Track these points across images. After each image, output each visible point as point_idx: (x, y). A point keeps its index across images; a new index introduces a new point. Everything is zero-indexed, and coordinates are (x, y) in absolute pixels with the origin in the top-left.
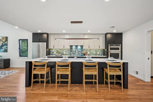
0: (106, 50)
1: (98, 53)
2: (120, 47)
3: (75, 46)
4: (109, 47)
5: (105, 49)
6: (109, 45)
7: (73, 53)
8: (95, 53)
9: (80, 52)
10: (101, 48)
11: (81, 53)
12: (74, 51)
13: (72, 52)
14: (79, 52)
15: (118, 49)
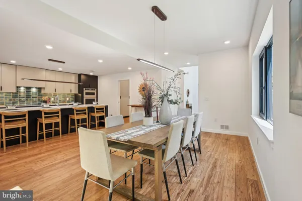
0: (80, 95)
1: (68, 99)
2: (95, 92)
3: (25, 88)
4: (85, 92)
5: (79, 93)
6: (84, 89)
7: (20, 101)
8: (62, 99)
9: (36, 97)
10: (73, 92)
11: (39, 100)
12: (22, 96)
13: (18, 99)
14: (35, 99)
15: (93, 94)
